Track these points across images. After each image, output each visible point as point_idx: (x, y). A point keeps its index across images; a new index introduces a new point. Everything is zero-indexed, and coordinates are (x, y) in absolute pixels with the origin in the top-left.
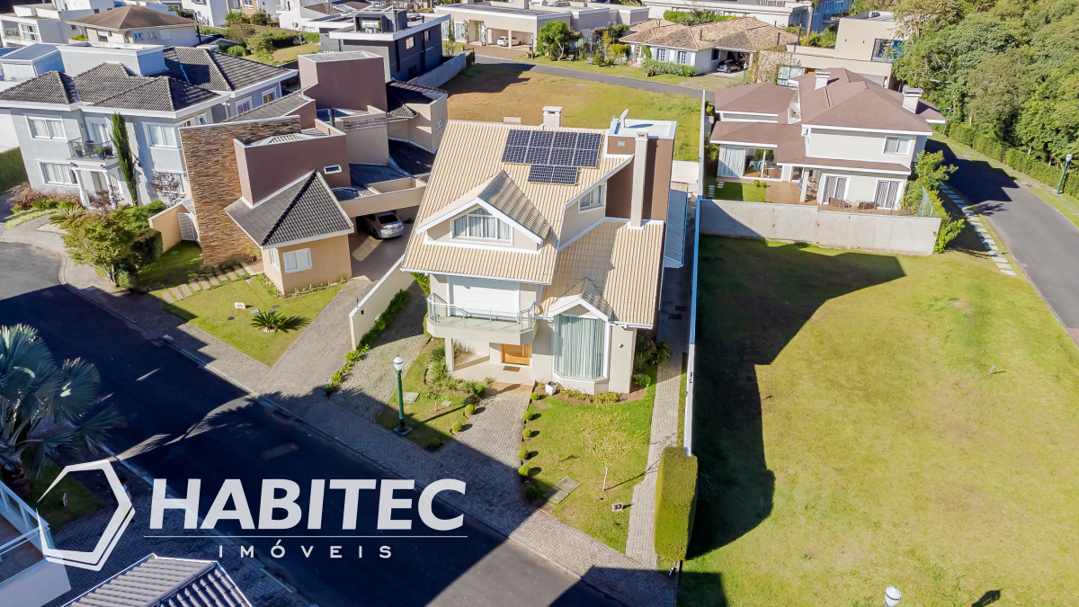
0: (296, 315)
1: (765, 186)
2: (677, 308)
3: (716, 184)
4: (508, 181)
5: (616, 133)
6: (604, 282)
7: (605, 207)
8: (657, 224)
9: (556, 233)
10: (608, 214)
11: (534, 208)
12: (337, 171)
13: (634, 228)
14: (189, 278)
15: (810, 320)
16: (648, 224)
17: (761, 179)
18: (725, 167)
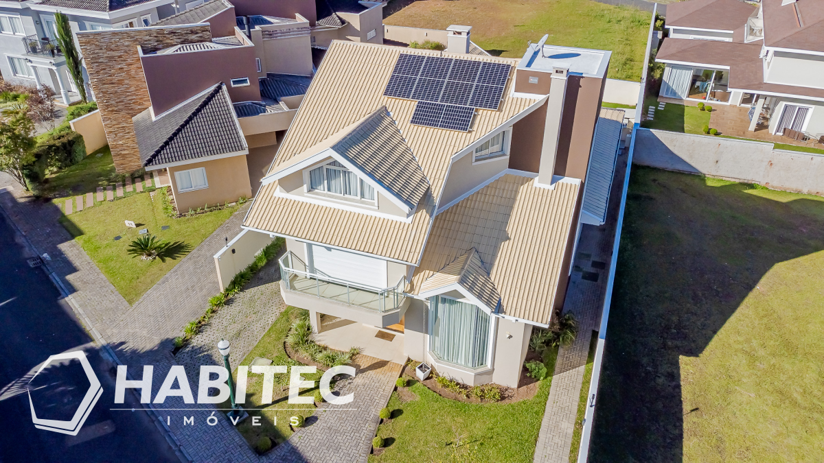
0: (180, 240)
1: (710, 110)
2: (595, 264)
3: (657, 104)
4: (386, 122)
5: (529, 65)
6: (494, 256)
7: (508, 157)
8: (572, 182)
9: (435, 195)
10: (511, 166)
11: (414, 158)
12: (245, 85)
13: (543, 186)
14: (99, 185)
15: (755, 290)
16: (561, 181)
17: (708, 102)
18: (668, 87)
